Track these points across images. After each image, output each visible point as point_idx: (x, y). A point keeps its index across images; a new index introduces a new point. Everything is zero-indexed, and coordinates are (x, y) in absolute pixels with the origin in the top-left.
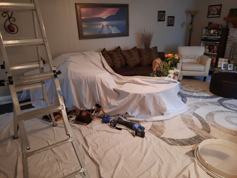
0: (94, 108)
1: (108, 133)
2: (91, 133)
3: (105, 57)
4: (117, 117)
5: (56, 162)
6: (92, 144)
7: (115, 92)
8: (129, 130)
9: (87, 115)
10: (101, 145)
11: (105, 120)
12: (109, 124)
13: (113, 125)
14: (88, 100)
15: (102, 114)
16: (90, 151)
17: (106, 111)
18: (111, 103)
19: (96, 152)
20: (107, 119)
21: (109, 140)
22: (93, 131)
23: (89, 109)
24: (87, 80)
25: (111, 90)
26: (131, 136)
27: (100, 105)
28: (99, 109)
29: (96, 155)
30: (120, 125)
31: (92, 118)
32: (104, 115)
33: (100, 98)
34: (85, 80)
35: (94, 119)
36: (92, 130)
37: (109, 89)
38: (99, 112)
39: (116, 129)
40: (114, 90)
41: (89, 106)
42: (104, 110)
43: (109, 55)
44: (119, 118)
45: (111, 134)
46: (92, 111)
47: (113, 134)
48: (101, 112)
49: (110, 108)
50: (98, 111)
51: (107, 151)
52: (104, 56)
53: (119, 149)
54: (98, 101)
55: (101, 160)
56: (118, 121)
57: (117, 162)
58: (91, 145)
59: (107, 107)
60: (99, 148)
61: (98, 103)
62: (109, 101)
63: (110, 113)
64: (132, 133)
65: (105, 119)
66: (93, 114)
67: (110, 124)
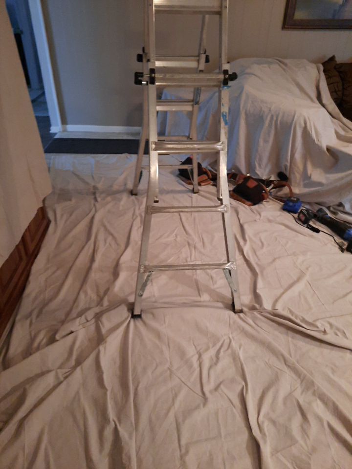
0: (272, 178)
1: (288, 230)
2: (255, 221)
3: (328, 78)
4: (317, 208)
5: (187, 246)
6: (254, 239)
7: (330, 154)
8: (335, 238)
9: (256, 187)
10: (269, 245)
11: (291, 206)
12: (296, 215)
13: (303, 218)
14: (265, 160)
15: (286, 194)
16: (247, 249)
17: (296, 190)
18: (312, 177)
19: (258, 253)
20: (295, 206)
21: (287, 242)
22: (261, 219)
23: (263, 179)
24: (275, 118)
25: (321, 147)
26: (336, 249)
27: (288, 176)
28: (284, 183)
29: (256, 258)
30: (318, 223)
31: (265, 195)
32: (290, 197)
33: (291, 162)
34: (272, 117)
35: (268, 200)
36: (258, 217)
37: (318, 145)
38: (281, 190)
39: (307, 227)
40: (328, 149)
41: (264, 172)
42: (292, 188)
43: (340, 72)
44: (320, 210)
45: (294, 233)
46: (268, 183)
47: (299, 235)
48: (286, 190)
49: (305, 186)
50: (279, 186)
51: (279, 258)
52: (325, 75)
53: (303, 262)
54: (286, 166)
55: (262, 269)
56: (317, 214)
57: (291, 281)
58: (251, 239)
59: (302, 183)
60: (264, 250)
61: (285, 172)
62: (309, 172)
63: (304, 195)
64: (341, 244)
65: (291, 204)
66: (268, 189)
67: (299, 215)
